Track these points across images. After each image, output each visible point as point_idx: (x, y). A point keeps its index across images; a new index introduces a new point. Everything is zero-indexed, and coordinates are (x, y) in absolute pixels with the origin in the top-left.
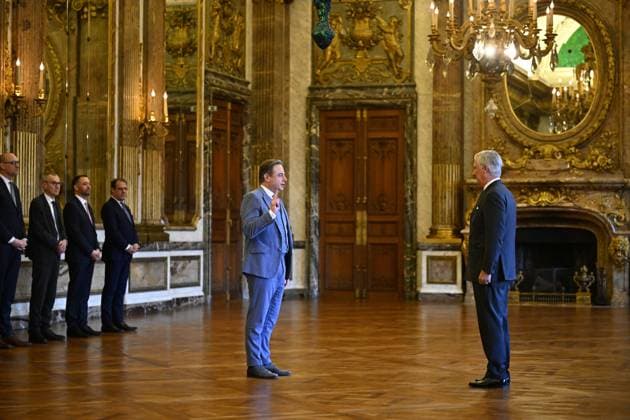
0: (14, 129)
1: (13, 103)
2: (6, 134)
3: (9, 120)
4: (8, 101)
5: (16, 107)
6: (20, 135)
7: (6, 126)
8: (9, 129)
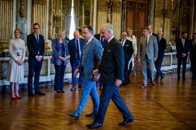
0: (164, 18)
1: (164, 10)
2: (162, 19)
3: (163, 15)
4: (163, 10)
5: (165, 12)
6: (166, 19)
7: (162, 17)
8: (163, 18)
